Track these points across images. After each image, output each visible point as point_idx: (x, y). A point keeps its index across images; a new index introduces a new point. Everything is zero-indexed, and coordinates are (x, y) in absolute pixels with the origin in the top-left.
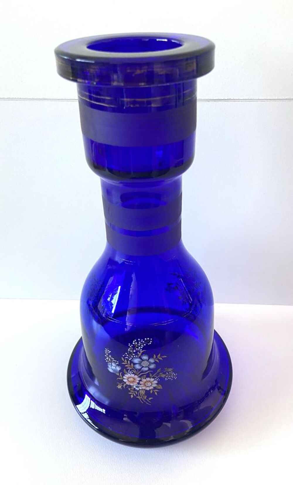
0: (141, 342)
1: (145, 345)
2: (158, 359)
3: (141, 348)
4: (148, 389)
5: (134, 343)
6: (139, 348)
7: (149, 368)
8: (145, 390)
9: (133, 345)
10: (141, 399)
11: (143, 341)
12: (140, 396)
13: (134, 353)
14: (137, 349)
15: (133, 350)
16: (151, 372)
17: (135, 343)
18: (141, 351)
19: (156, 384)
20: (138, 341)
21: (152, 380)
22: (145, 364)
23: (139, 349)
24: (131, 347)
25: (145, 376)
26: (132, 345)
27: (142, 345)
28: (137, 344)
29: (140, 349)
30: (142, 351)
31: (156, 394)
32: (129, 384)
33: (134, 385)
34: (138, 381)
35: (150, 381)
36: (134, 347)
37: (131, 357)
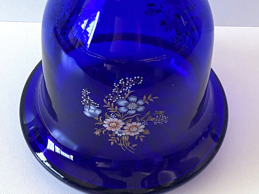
0: (129, 82)
1: (134, 84)
2: (149, 101)
3: (129, 89)
4: (133, 134)
5: (120, 83)
6: (127, 88)
7: (136, 111)
8: (129, 135)
9: (120, 84)
10: (123, 146)
11: (132, 80)
12: (122, 143)
13: (120, 94)
14: (124, 89)
15: (119, 91)
16: (138, 116)
17: (122, 82)
18: (129, 92)
19: (143, 129)
20: (125, 81)
21: (139, 124)
23: (126, 90)
24: (116, 87)
25: (131, 120)
26: (118, 85)
27: (130, 85)
28: (124, 84)
29: (128, 89)
30: (130, 91)
31: (142, 140)
32: (111, 130)
33: (116, 131)
34: (122, 126)
35: (136, 125)
36: (120, 87)
37: (116, 99)
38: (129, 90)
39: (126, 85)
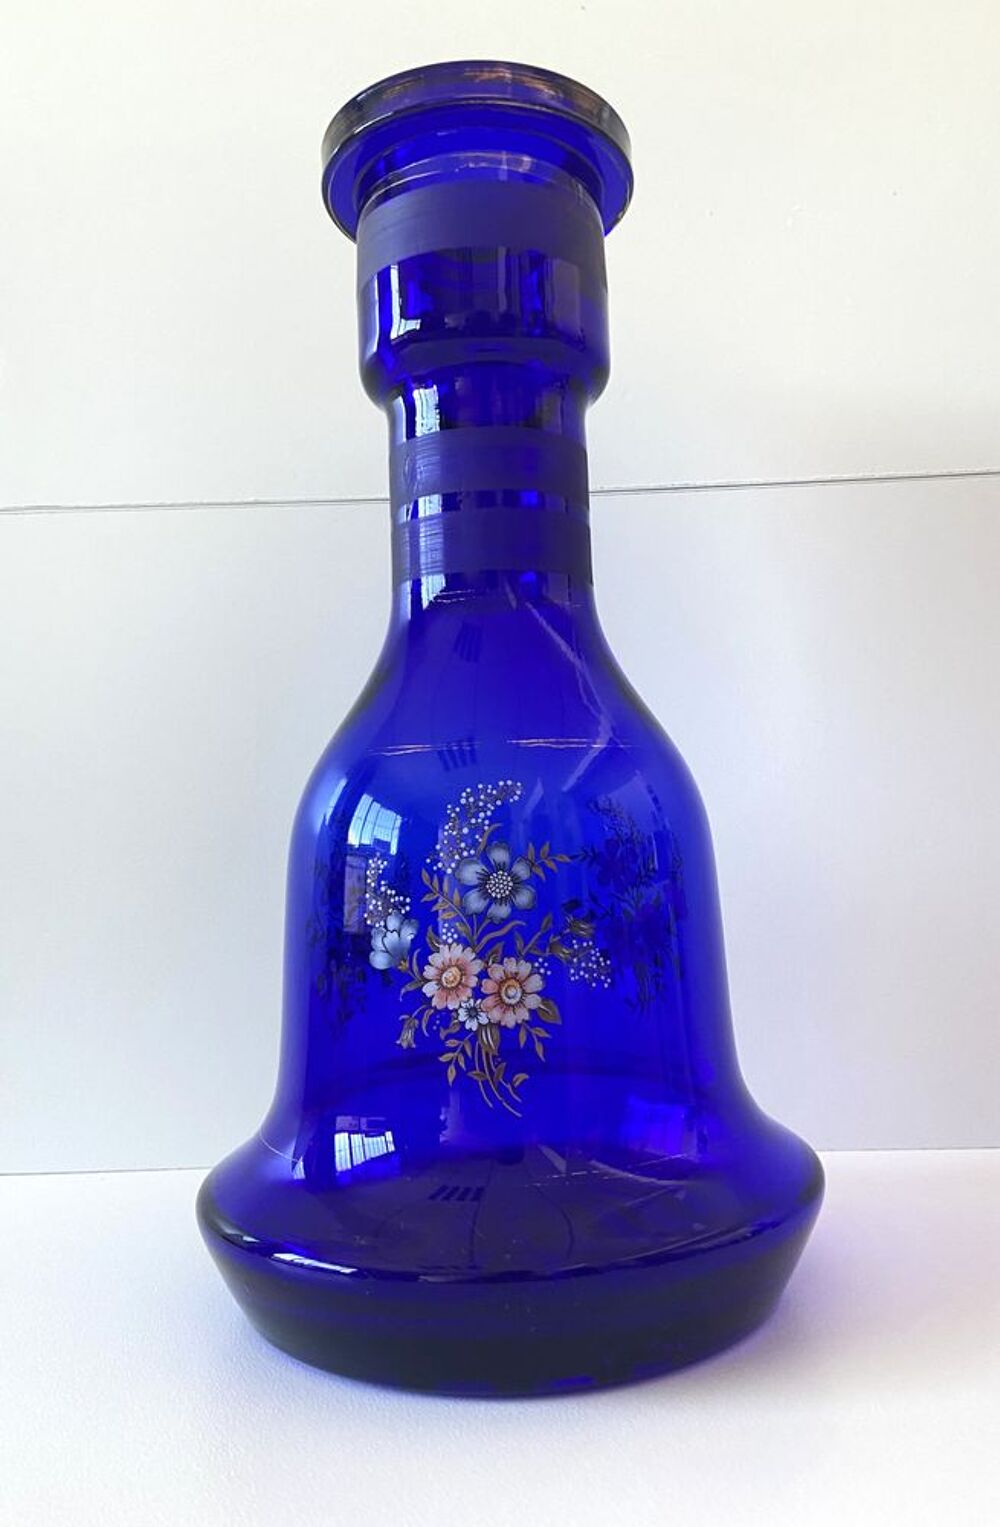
0: (487, 795)
1: (499, 803)
2: (543, 866)
3: (486, 818)
4: (510, 1020)
5: (463, 801)
6: (482, 815)
7: (513, 907)
8: (498, 1024)
9: (462, 806)
10: (486, 1083)
11: (492, 790)
12: (482, 1069)
13: (463, 838)
14: (473, 821)
15: (461, 829)
16: (519, 928)
17: (467, 798)
18: (486, 828)
19: (538, 993)
20: (476, 793)
21: (525, 968)
22: (500, 885)
23: (480, 820)
24: (453, 815)
25: (499, 946)
26: (458, 809)
27: (489, 805)
28: (474, 803)
29: (484, 820)
30: (489, 825)
31: (539, 1049)
32: (444, 1006)
33: (460, 1006)
34: (476, 979)
35: (516, 974)
36: (465, 814)
37: (453, 860)
38: (487, 822)
39: (478, 806)
